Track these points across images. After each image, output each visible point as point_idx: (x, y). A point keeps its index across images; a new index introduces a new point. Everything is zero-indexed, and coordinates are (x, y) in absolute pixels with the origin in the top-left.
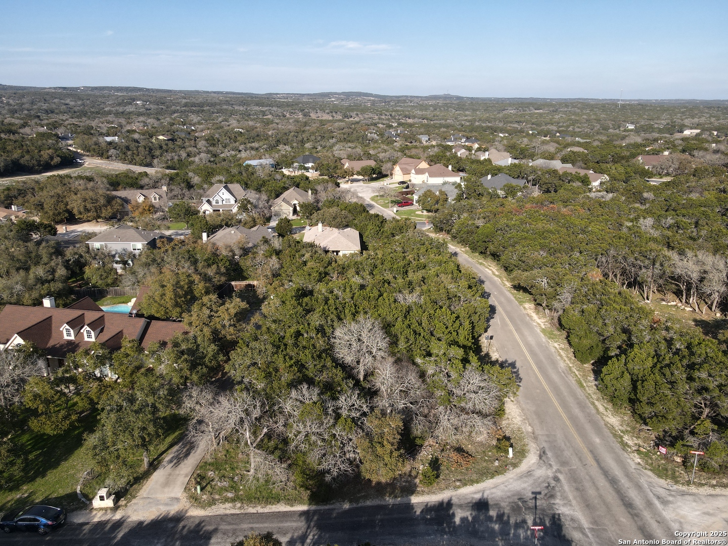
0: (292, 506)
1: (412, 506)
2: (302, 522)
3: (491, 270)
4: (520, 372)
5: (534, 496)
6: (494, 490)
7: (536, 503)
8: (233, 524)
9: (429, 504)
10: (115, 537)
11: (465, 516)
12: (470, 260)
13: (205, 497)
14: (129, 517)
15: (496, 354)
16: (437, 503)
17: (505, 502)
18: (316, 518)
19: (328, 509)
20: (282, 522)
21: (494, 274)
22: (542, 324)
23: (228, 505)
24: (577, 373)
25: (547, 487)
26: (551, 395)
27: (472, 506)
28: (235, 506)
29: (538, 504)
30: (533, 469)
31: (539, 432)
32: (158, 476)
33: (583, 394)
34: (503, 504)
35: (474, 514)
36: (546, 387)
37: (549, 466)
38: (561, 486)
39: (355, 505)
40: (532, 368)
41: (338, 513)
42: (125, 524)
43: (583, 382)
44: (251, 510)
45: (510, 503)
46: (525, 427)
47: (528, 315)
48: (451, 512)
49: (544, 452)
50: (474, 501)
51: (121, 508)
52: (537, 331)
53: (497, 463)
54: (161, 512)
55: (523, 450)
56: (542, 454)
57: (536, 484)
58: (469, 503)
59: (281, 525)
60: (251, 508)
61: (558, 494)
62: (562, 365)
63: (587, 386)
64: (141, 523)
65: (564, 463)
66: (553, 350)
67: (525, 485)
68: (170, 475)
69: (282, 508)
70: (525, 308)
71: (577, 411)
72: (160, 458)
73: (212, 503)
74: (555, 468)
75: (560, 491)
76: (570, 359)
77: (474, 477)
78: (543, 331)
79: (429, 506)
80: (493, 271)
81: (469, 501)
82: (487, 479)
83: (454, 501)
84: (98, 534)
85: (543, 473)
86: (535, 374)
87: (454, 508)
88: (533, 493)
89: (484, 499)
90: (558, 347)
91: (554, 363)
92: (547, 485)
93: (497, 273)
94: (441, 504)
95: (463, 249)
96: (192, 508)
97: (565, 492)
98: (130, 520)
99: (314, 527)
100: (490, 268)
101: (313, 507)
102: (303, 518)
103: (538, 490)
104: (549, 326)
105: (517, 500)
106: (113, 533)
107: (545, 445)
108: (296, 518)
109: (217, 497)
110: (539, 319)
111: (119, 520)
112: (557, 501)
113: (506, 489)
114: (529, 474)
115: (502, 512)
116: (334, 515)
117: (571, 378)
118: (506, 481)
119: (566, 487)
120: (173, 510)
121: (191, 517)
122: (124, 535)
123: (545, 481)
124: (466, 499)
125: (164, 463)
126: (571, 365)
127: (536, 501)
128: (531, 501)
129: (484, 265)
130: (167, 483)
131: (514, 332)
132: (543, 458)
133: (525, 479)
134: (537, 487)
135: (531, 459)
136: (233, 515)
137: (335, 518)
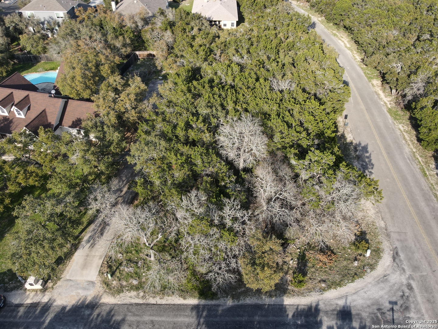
0: (185, 299)
1: (285, 308)
2: (193, 317)
3: (343, 42)
4: (372, 157)
5: (391, 306)
6: (355, 297)
7: (393, 316)
8: (137, 315)
9: (299, 307)
10: (43, 322)
11: (331, 326)
12: (326, 30)
13: (114, 282)
14: (55, 300)
15: (350, 135)
16: (306, 307)
17: (366, 312)
18: (205, 314)
19: (215, 305)
20: (176, 316)
21: (346, 47)
22: (388, 103)
23: (133, 293)
24: (420, 159)
25: (402, 296)
26: (400, 185)
27: (337, 314)
28: (138, 294)
29: (395, 317)
30: (388, 272)
31: (391, 229)
32: (78, 256)
33: (427, 185)
34: (364, 315)
35: (339, 323)
36: (395, 176)
37: (402, 271)
38: (415, 297)
39: (236, 303)
40: (381, 153)
41: (223, 310)
42: (52, 309)
43: (426, 170)
44: (152, 301)
45: (370, 313)
46: (378, 222)
47: (376, 92)
48: (319, 319)
49: (397, 253)
50: (338, 309)
51: (48, 290)
52: (384, 111)
53: (356, 264)
54: (80, 297)
55: (379, 249)
56: (395, 255)
57: (392, 292)
58: (334, 310)
59: (176, 320)
60: (151, 299)
61: (412, 306)
62: (407, 150)
63: (430, 175)
64: (64, 308)
65: (415, 267)
66: (398, 133)
67: (381, 293)
68: (87, 256)
69: (177, 300)
70: (373, 85)
71: (422, 204)
72: (80, 237)
73: (120, 290)
74: (408, 273)
75: (413, 302)
76: (413, 144)
77: (337, 278)
78: (390, 111)
79: (299, 310)
80: (345, 44)
81: (333, 307)
82: (348, 283)
83: (322, 306)
84: (30, 318)
85: (396, 278)
86: (385, 160)
87: (321, 314)
88: (390, 302)
89: (347, 307)
90: (402, 129)
91: (400, 148)
92: (402, 294)
93: (348, 46)
94: (310, 308)
95: (320, 19)
96: (105, 294)
97: (418, 304)
98: (55, 304)
99: (203, 324)
100: (343, 39)
101: (203, 302)
102: (194, 313)
103: (394, 299)
104: (394, 105)
105: (376, 311)
106: (42, 317)
107: (397, 244)
108: (188, 312)
109: (124, 283)
110: (386, 97)
111: (47, 303)
112: (412, 315)
113: (366, 296)
114: (384, 278)
115: (364, 324)
116: (220, 312)
117: (415, 166)
118: (366, 286)
119: (419, 299)
120: (89, 295)
121: (104, 304)
122: (51, 320)
123: (399, 288)
124: (331, 305)
125: (83, 243)
126: (414, 150)
127: (393, 313)
128: (388, 313)
129: (337, 36)
130: (85, 265)
131: (365, 112)
132: (396, 260)
133: (382, 285)
134: (393, 296)
135: (386, 261)
136: (137, 304)
137: (220, 316)
